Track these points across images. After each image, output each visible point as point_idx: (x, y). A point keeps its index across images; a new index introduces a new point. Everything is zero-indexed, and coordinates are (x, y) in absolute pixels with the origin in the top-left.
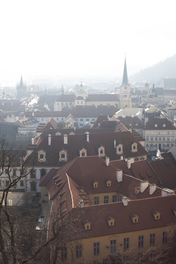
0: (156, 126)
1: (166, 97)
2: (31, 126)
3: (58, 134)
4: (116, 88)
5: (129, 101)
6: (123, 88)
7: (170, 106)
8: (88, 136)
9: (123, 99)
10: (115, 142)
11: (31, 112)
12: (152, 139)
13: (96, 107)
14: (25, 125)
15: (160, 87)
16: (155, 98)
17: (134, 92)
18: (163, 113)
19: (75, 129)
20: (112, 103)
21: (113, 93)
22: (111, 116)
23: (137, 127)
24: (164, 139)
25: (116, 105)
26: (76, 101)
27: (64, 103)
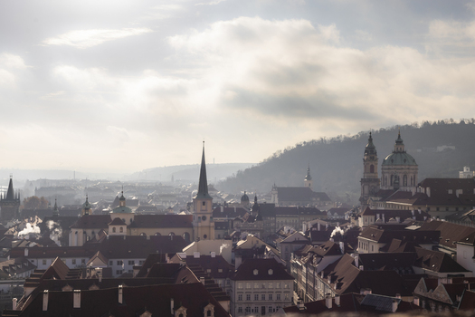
0: (256, 272)
1: (279, 220)
2: (20, 275)
3: (67, 289)
4: (189, 204)
5: (210, 227)
6: (199, 203)
7: (285, 236)
8: (121, 291)
9: (200, 225)
10: (172, 302)
11: (23, 249)
12: (248, 298)
13: (148, 238)
14: (8, 273)
15: (271, 202)
16: (259, 222)
17: (222, 210)
18: (269, 249)
19: (100, 280)
20: (180, 232)
21: (183, 213)
22: (171, 256)
23: (220, 276)
24: (271, 298)
25: (187, 234)
26: (111, 228)
27: (89, 232)
